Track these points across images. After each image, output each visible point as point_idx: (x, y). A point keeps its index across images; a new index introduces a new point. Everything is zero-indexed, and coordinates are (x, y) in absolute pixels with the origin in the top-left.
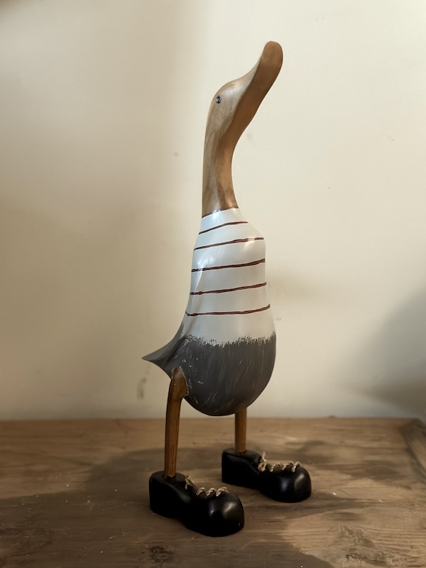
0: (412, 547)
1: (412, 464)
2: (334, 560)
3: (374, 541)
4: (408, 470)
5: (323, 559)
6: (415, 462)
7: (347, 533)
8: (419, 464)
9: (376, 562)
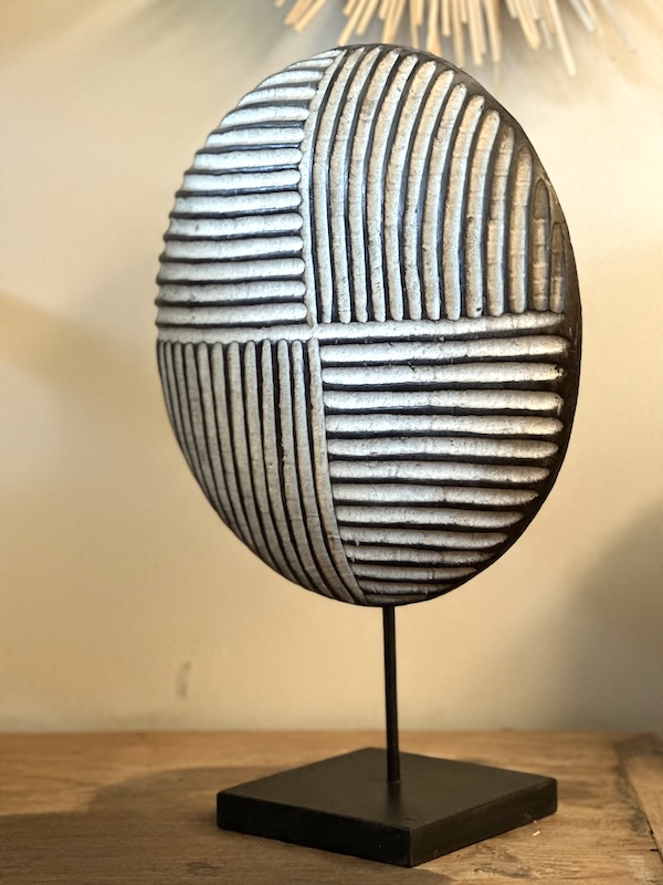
0: (575, 862)
1: (617, 783)
2: (456, 873)
3: (520, 857)
4: (610, 789)
5: (440, 872)
6: (622, 781)
7: (484, 850)
8: (628, 783)
9: (515, 875)
